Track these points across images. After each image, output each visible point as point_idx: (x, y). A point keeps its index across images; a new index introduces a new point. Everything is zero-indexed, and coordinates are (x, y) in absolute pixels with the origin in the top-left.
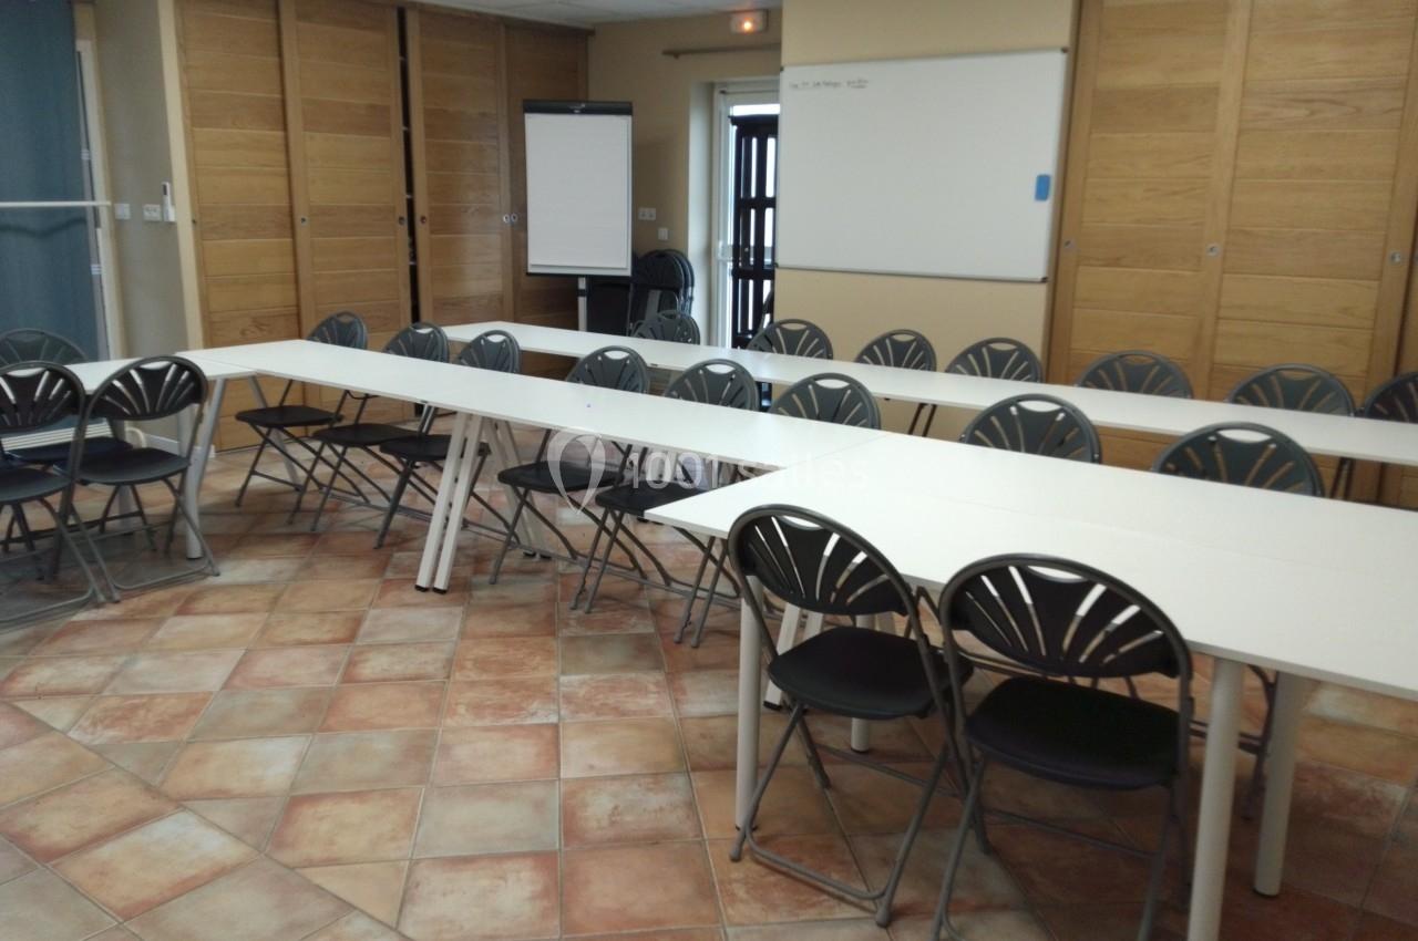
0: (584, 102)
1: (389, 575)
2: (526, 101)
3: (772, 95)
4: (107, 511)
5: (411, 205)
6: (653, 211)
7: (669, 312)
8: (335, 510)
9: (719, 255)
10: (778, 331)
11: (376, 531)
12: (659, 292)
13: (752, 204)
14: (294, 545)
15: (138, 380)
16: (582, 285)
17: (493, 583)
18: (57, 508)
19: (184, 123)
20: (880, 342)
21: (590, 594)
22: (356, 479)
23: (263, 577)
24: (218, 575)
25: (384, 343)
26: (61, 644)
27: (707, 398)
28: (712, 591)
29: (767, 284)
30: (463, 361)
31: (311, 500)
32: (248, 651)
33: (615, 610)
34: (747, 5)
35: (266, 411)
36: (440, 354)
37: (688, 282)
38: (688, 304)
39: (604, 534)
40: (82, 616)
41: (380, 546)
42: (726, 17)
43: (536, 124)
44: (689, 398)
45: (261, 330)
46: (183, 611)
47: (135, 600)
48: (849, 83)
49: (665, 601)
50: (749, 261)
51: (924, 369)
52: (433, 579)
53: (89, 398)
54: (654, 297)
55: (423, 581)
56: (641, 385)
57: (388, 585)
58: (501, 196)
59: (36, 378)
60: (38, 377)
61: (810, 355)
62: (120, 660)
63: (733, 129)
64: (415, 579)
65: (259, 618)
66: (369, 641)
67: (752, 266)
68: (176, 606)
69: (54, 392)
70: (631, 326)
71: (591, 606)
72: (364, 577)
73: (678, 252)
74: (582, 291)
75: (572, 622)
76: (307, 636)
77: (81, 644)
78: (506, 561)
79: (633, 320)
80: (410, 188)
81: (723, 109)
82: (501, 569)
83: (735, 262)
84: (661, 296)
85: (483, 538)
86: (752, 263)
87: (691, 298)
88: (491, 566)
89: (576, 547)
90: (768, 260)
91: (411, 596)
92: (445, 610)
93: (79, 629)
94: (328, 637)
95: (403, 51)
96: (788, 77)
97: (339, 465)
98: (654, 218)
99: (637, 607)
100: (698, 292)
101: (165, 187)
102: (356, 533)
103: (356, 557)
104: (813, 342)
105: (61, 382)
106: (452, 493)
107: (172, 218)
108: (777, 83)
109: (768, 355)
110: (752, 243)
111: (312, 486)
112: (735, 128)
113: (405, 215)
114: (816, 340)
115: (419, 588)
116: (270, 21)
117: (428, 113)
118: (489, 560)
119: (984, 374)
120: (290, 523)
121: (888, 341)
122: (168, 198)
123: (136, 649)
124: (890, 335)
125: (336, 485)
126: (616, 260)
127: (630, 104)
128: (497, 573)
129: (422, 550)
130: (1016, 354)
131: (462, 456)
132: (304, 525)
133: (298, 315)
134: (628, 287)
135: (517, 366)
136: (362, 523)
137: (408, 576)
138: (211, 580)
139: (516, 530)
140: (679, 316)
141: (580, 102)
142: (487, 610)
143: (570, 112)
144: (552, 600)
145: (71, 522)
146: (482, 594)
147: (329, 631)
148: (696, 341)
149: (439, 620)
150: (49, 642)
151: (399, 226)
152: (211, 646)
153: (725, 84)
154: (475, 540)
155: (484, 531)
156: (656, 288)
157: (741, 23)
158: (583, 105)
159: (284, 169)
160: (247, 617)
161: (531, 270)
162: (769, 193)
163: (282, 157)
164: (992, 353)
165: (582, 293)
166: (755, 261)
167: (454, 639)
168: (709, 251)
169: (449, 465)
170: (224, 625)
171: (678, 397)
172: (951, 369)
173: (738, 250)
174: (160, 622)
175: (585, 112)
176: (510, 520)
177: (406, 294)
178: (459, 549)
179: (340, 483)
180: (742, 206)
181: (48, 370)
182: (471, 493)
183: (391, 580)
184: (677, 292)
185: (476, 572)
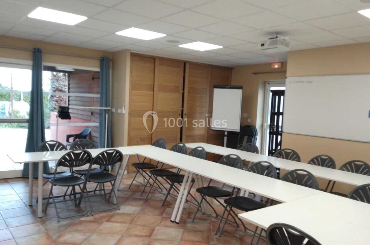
0: (230, 86)
1: (164, 215)
2: (214, 85)
3: (283, 84)
4: (96, 188)
5: (182, 111)
6: (247, 114)
7: (250, 144)
8: (153, 193)
9: (265, 127)
10: (283, 152)
11: (163, 200)
12: (247, 137)
13: (276, 114)
14: (140, 203)
15: (106, 155)
16: (226, 133)
17: (193, 222)
18: (82, 188)
19: (130, 89)
20: (316, 158)
21: (221, 230)
22: (159, 184)
23: (131, 212)
24: (119, 210)
25: (171, 148)
26: (75, 227)
27: (260, 173)
28: (260, 235)
29: (279, 137)
30: (190, 154)
31: (148, 189)
32: (122, 236)
33: (228, 237)
34: (277, 61)
35: (139, 164)
36: (184, 152)
37: (256, 134)
38: (255, 140)
39: (226, 212)
40: (83, 219)
41: (163, 205)
42: (270, 64)
43: (217, 91)
44: (254, 172)
45: (142, 141)
46: (108, 221)
47: (97, 215)
48: (307, 82)
49: (244, 236)
50: (274, 129)
51: (331, 168)
52: (176, 218)
53: (93, 159)
54: (246, 138)
55: (173, 219)
56: (240, 167)
57: (164, 219)
58: (206, 109)
59: (80, 153)
60: (81, 153)
61: (293, 160)
62: (88, 235)
63: (271, 94)
64: (171, 218)
65: (127, 225)
66: (155, 237)
67: (275, 131)
68: (107, 219)
69: (85, 157)
70: (239, 145)
71: (221, 234)
72: (157, 215)
73: (253, 126)
74: (226, 135)
75: (215, 240)
76: (138, 233)
77: (80, 228)
78: (197, 215)
79: (239, 144)
80: (183, 107)
81: (268, 88)
82: (195, 218)
83: (270, 129)
84: (248, 138)
85: (191, 206)
86: (275, 130)
87: (257, 139)
88: (193, 216)
89: (218, 214)
90: (280, 130)
91: (169, 223)
92: (178, 229)
93: (81, 223)
94: (144, 234)
95: (184, 73)
96: (288, 80)
97: (155, 180)
98: (247, 116)
99: (235, 237)
100: (258, 137)
101: (123, 105)
102: (157, 200)
103: (156, 208)
104: (294, 156)
105: (87, 154)
106: (183, 192)
107: (124, 112)
108: (285, 81)
109: (279, 159)
110: (275, 124)
111: (148, 185)
112: (272, 93)
113: (181, 114)
114: (295, 156)
115: (171, 221)
116: (153, 66)
117: (190, 88)
118: (192, 214)
119: (353, 172)
120: (141, 195)
121: (319, 158)
122: (124, 108)
123: (93, 232)
124: (320, 156)
125: (154, 185)
126: (236, 127)
127: (242, 86)
128: (194, 219)
129: (174, 208)
130: (364, 166)
131: (187, 182)
132: (145, 196)
133: (151, 138)
134: (238, 134)
135: (205, 157)
136: (160, 198)
137: (169, 216)
138: (118, 211)
139: (201, 205)
140: (253, 145)
141: (228, 86)
142: (190, 231)
143: (226, 88)
144: (209, 230)
145: (85, 191)
146: (189, 225)
147: (145, 233)
148: (257, 153)
149: (175, 233)
150: (72, 226)
151: (179, 116)
152: (112, 233)
153: (269, 82)
154: (189, 206)
155: (192, 204)
156: (247, 135)
157: (274, 66)
158: (229, 87)
159: (152, 101)
160: (124, 224)
161: (212, 129)
162: (281, 111)
163: (152, 98)
164: (355, 165)
165: (226, 136)
166: (276, 130)
167: (179, 240)
168: (262, 126)
169: (183, 184)
170: (117, 226)
171: (250, 171)
172: (341, 169)
173: (271, 126)
174: (101, 223)
175: (229, 88)
176: (199, 202)
177: (179, 134)
178: (184, 209)
179: (155, 185)
180: (273, 114)
181: (84, 151)
182: (189, 193)
183: (165, 217)
184: (252, 137)
185: (189, 217)
